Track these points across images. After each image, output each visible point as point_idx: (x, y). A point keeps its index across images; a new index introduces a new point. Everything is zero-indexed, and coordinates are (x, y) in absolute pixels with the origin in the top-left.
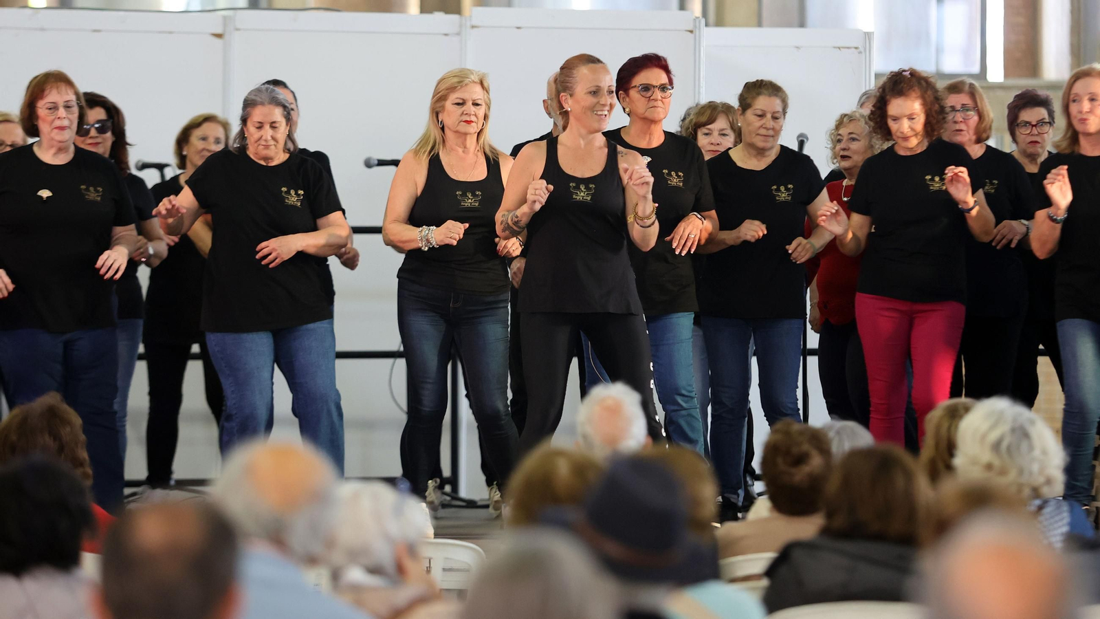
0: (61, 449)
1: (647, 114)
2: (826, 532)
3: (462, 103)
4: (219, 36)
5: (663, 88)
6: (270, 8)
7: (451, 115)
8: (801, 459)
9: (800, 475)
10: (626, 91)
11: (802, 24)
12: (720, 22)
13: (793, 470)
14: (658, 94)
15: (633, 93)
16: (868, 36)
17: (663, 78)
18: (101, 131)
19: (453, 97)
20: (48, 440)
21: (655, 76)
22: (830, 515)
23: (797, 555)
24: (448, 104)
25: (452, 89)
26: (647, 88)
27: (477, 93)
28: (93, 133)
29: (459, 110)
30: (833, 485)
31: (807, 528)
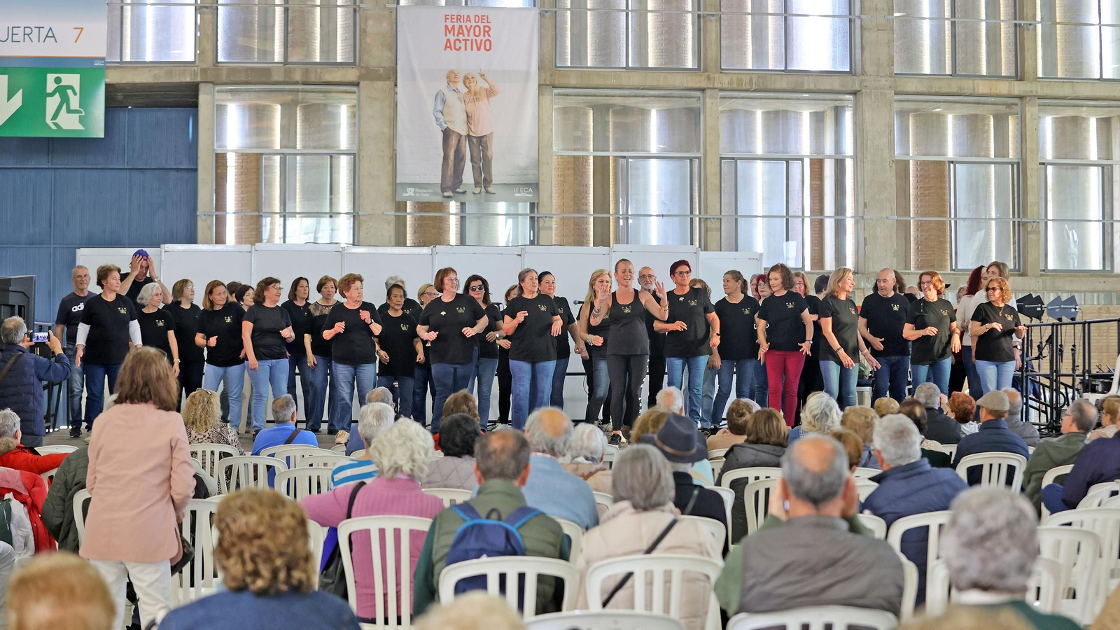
0: (470, 411)
1: (682, 283)
2: (747, 441)
3: (602, 282)
4: (520, 255)
5: (687, 272)
6: (538, 245)
7: (597, 286)
8: (742, 415)
9: (741, 420)
10: (674, 275)
11: (736, 251)
12: (706, 249)
13: (739, 419)
14: (686, 275)
15: (676, 275)
16: (761, 255)
17: (687, 269)
18: (480, 289)
19: (599, 279)
20: (465, 407)
21: (684, 268)
22: (749, 436)
23: (735, 448)
24: (597, 282)
25: (598, 276)
26: (681, 273)
27: (607, 278)
28: (477, 290)
29: (600, 284)
30: (750, 425)
31: (741, 439)
